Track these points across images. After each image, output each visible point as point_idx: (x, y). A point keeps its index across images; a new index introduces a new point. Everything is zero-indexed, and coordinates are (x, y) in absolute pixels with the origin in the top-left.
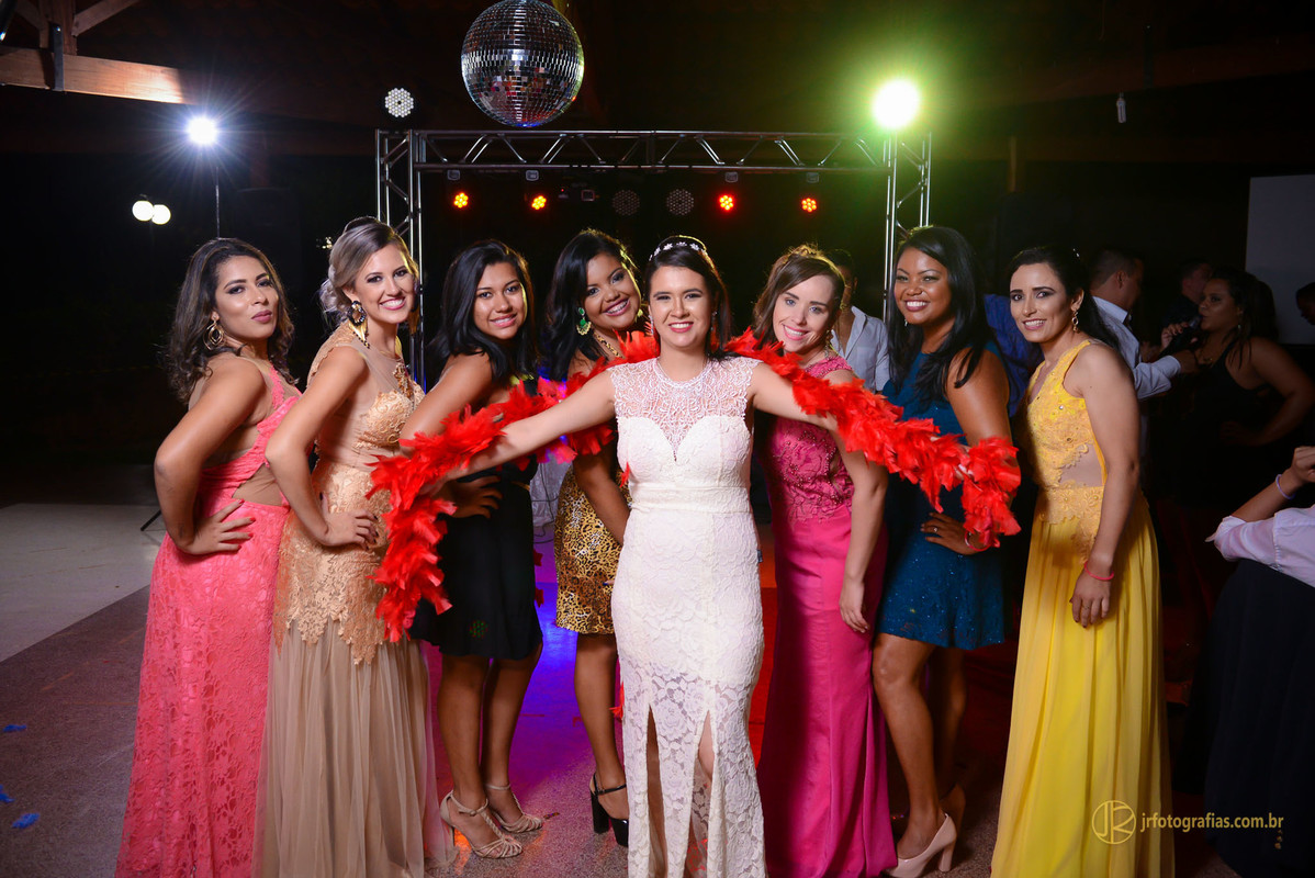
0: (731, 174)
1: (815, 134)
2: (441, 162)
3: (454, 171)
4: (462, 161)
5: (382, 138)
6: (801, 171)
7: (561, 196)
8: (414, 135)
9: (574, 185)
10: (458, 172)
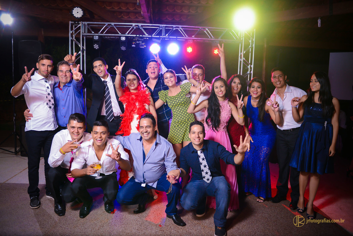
0: (190, 40)
1: (218, 28)
2: (91, 33)
3: (96, 36)
4: (99, 33)
5: (72, 25)
6: (213, 40)
7: (133, 46)
8: (82, 24)
9: (137, 42)
10: (98, 36)
